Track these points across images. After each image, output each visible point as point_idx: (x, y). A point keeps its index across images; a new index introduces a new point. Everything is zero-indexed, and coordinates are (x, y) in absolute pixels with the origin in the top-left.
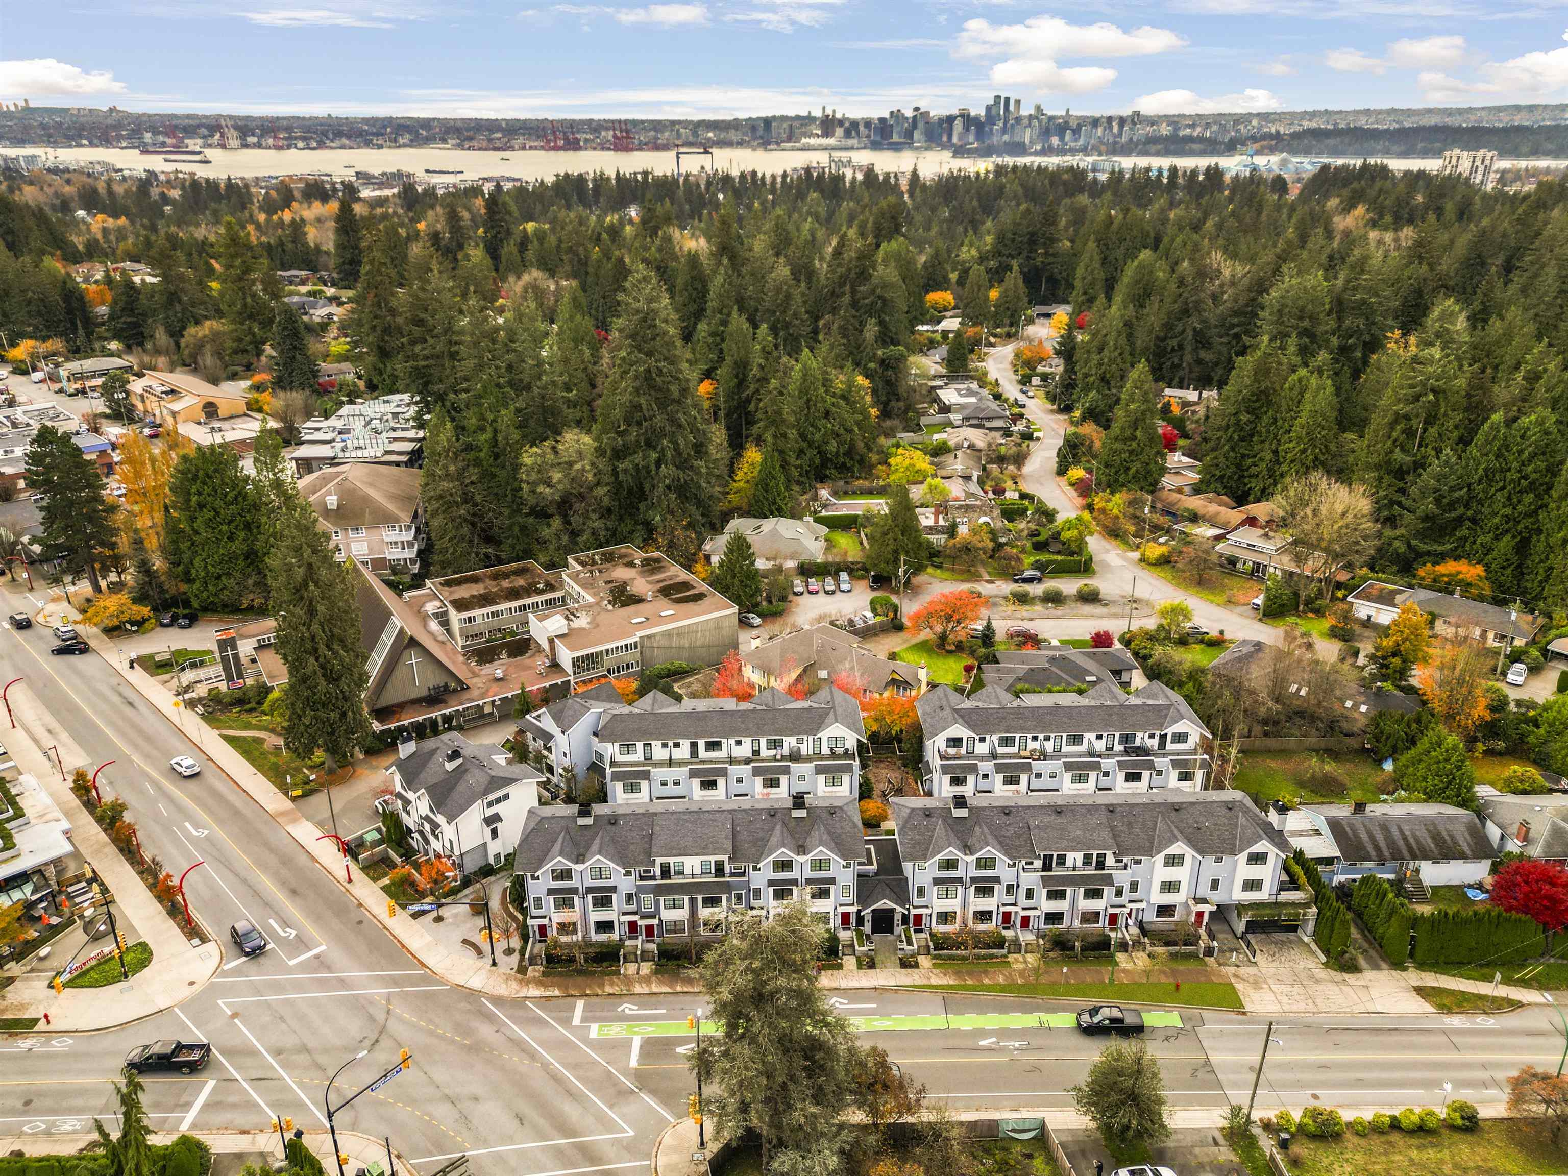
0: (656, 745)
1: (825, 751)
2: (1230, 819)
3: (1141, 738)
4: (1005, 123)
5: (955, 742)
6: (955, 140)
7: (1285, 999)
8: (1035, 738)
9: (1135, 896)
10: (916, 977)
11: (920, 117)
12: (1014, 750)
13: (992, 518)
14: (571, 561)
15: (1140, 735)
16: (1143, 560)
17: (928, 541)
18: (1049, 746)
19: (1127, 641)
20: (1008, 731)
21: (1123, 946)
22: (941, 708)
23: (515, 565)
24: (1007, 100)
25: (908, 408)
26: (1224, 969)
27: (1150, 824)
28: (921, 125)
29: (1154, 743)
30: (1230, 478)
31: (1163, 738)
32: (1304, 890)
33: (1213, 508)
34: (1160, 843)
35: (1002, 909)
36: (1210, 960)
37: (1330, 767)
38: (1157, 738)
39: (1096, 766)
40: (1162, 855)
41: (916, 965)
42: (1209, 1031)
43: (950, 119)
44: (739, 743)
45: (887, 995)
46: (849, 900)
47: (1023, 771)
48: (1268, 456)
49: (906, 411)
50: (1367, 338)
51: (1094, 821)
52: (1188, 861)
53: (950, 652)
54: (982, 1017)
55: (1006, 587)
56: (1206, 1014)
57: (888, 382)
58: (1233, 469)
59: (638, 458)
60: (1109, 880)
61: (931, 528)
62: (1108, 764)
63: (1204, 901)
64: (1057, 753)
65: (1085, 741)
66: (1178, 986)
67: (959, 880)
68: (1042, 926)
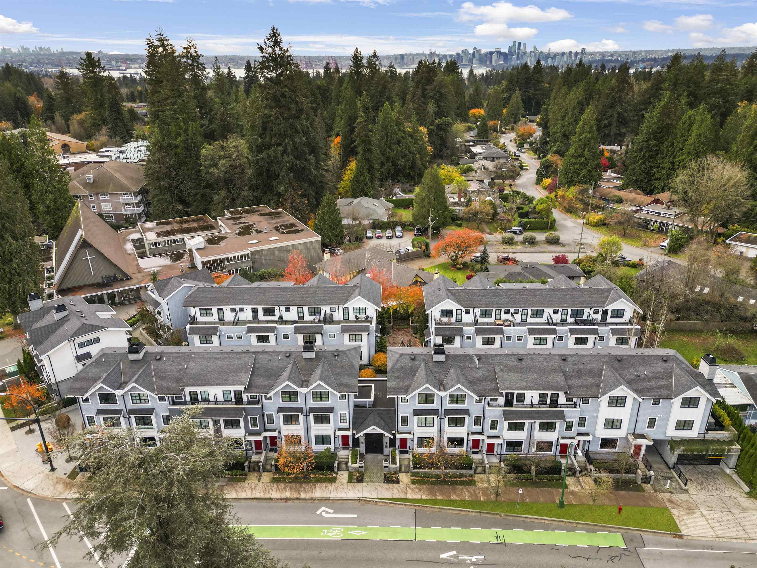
0: (227, 310)
1: (352, 317)
2: (665, 369)
3: (588, 313)
4: (518, 54)
5: (448, 313)
6: (493, 63)
7: (717, 525)
8: (507, 312)
9: (582, 430)
10: (395, 491)
11: (476, 52)
12: (492, 320)
13: (494, 198)
14: (226, 213)
15: (587, 310)
16: (587, 224)
17: (453, 211)
18: (518, 318)
19: (577, 262)
20: (487, 305)
21: (572, 471)
22: (439, 290)
23: (196, 217)
24: (520, 44)
25: (453, 154)
26: (660, 495)
27: (596, 371)
28: (476, 56)
29: (598, 317)
30: (642, 181)
31: (605, 313)
32: (728, 430)
33: (632, 195)
34: (605, 386)
35: (472, 437)
36: (647, 487)
37: (731, 341)
38: (600, 313)
39: (554, 332)
40: (607, 396)
41: (397, 481)
42: (649, 553)
43: (491, 53)
44: (288, 310)
45: (369, 506)
46: (346, 425)
47: (497, 334)
48: (667, 165)
49: (452, 156)
50: (723, 110)
51: (549, 367)
52: (629, 402)
53: (459, 269)
54: (445, 530)
55: (499, 236)
56: (646, 536)
57: (441, 138)
58: (644, 175)
59: (271, 151)
60: (561, 416)
61: (455, 203)
62: (562, 330)
63: (642, 436)
64: (524, 322)
65: (545, 314)
66: (620, 510)
67: (435, 412)
68: (504, 452)
